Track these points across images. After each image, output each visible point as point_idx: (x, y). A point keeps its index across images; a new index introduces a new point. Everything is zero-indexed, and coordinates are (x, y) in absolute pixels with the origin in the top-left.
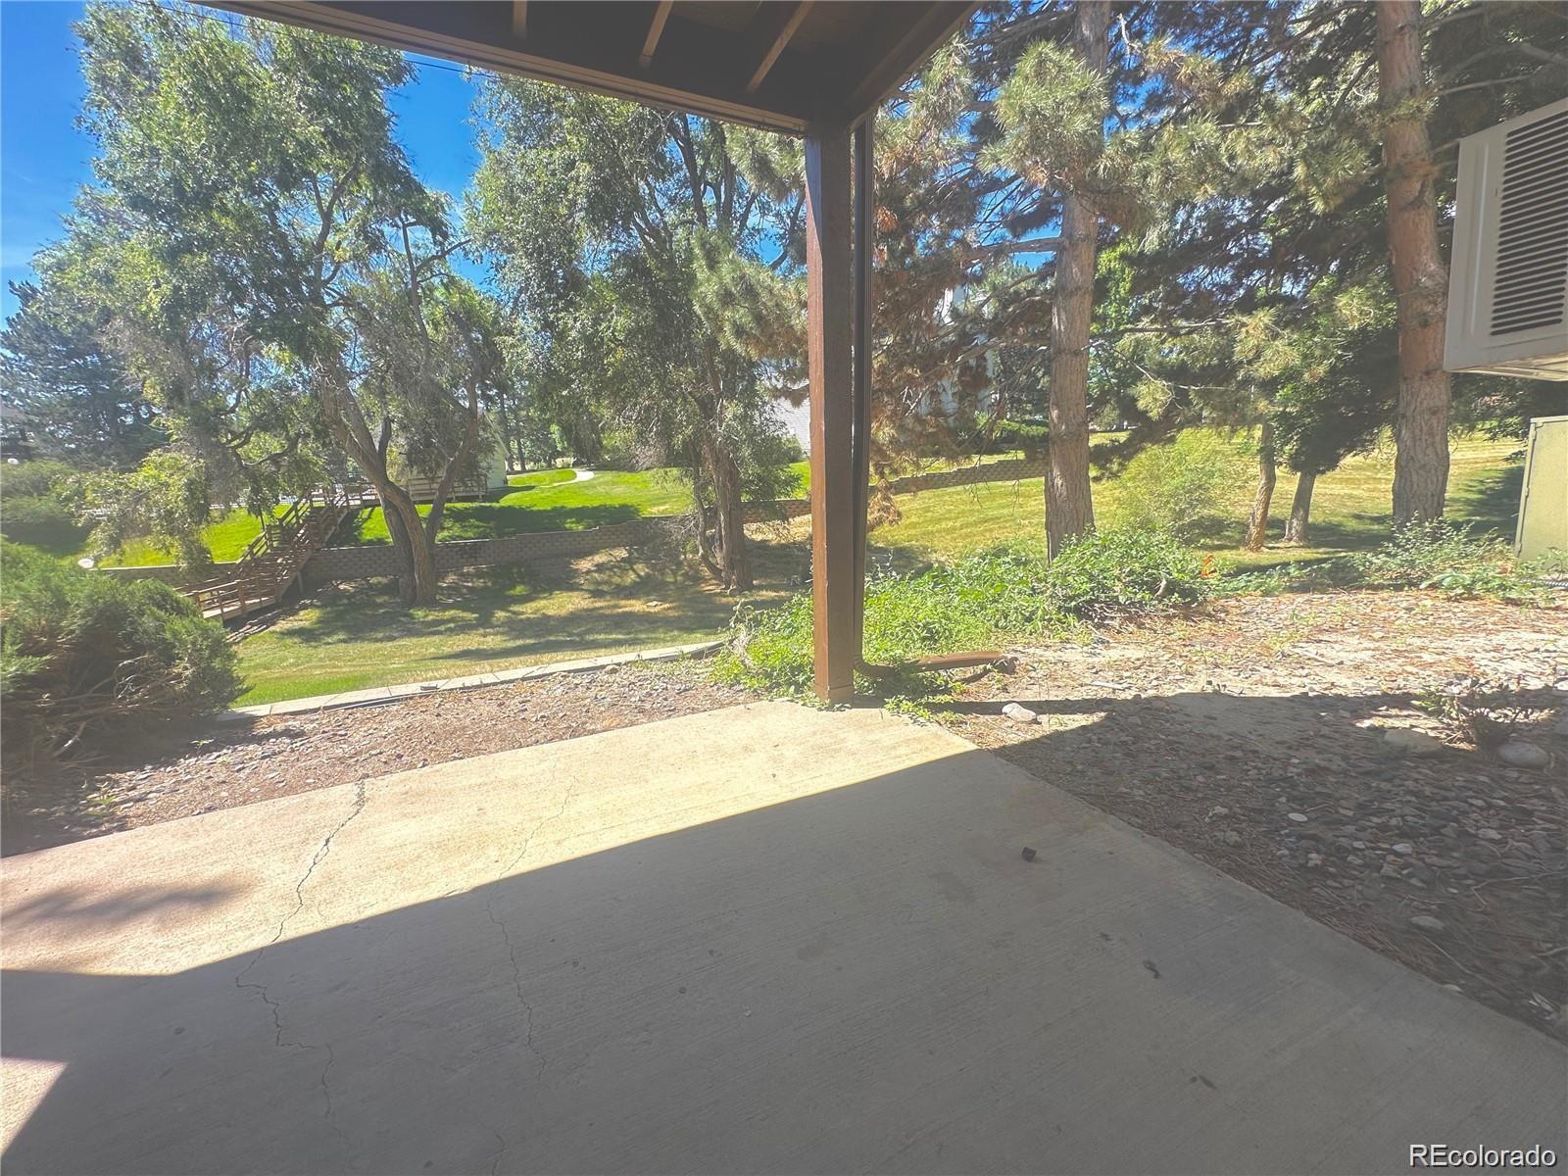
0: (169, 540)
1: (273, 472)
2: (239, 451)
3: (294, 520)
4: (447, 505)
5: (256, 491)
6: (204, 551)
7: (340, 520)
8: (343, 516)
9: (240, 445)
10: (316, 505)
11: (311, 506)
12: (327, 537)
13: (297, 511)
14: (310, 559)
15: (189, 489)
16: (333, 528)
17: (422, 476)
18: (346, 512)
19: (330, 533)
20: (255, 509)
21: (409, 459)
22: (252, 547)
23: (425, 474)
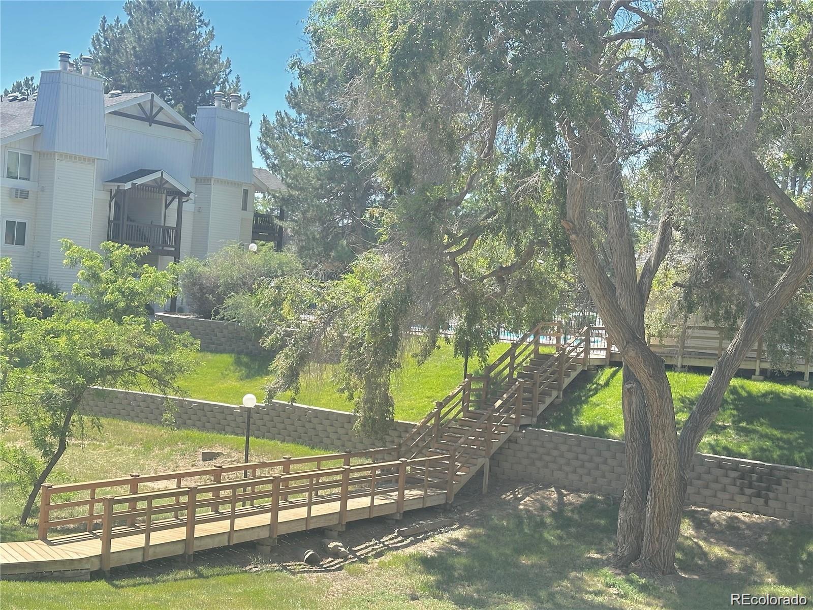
0: (354, 379)
1: (497, 295)
2: (459, 259)
3: (506, 372)
4: (734, 382)
5: (472, 319)
6: (387, 401)
7: (567, 381)
8: (574, 375)
9: (460, 252)
10: (543, 350)
11: (536, 351)
12: (542, 407)
13: (514, 358)
14: (509, 440)
15: (381, 316)
16: (555, 393)
17: (711, 324)
18: (579, 369)
19: (548, 401)
20: (464, 347)
21: (687, 295)
22: (440, 405)
23: (717, 321)
